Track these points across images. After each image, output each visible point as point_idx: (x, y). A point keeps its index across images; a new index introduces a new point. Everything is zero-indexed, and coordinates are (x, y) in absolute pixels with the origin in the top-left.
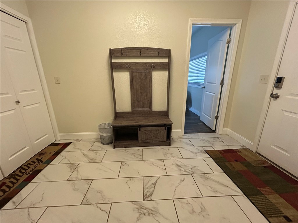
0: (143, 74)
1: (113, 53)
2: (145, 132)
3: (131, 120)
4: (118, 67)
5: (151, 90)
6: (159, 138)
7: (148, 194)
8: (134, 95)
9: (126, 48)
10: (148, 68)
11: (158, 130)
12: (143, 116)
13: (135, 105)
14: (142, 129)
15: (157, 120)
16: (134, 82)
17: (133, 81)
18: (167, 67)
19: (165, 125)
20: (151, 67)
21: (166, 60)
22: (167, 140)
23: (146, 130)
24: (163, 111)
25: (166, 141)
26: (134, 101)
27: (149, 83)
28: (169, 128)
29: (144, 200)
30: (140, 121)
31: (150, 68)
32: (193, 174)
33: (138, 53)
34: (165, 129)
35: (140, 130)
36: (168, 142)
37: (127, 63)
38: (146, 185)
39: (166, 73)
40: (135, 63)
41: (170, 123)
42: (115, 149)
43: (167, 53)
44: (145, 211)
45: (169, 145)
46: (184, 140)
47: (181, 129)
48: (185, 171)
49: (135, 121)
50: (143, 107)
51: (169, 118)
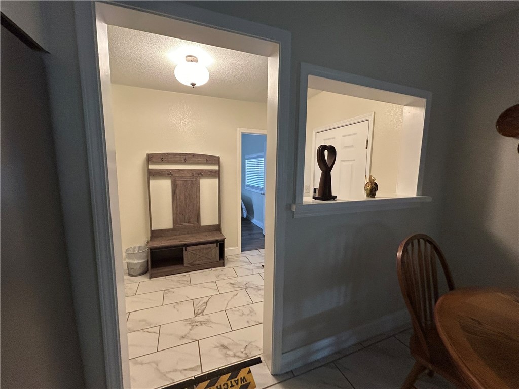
0: (189, 182)
1: (151, 158)
2: (193, 252)
3: (174, 239)
4: (156, 174)
5: (198, 201)
6: (210, 258)
7: (200, 311)
8: (177, 207)
9: (167, 153)
10: (195, 175)
11: (210, 248)
12: (188, 233)
13: (178, 219)
14: (188, 248)
15: (207, 236)
16: (177, 191)
17: (175, 190)
18: (217, 174)
19: (216, 241)
20: (199, 174)
21: (216, 168)
22: (220, 260)
23: (194, 249)
24: (214, 226)
25: (218, 260)
26: (177, 214)
27: (196, 192)
28: (221, 245)
29: (195, 317)
30: (186, 239)
31: (197, 175)
32: (247, 288)
33: (182, 159)
34: (217, 246)
35: (186, 250)
36: (222, 262)
37: (167, 170)
38: (197, 305)
39: (216, 180)
40: (179, 170)
41: (223, 238)
42: (152, 279)
43: (216, 160)
44: (197, 324)
45: (223, 266)
46: (240, 259)
47: (237, 246)
48: (239, 287)
49: (178, 240)
50: (189, 222)
51: (221, 233)
